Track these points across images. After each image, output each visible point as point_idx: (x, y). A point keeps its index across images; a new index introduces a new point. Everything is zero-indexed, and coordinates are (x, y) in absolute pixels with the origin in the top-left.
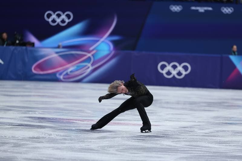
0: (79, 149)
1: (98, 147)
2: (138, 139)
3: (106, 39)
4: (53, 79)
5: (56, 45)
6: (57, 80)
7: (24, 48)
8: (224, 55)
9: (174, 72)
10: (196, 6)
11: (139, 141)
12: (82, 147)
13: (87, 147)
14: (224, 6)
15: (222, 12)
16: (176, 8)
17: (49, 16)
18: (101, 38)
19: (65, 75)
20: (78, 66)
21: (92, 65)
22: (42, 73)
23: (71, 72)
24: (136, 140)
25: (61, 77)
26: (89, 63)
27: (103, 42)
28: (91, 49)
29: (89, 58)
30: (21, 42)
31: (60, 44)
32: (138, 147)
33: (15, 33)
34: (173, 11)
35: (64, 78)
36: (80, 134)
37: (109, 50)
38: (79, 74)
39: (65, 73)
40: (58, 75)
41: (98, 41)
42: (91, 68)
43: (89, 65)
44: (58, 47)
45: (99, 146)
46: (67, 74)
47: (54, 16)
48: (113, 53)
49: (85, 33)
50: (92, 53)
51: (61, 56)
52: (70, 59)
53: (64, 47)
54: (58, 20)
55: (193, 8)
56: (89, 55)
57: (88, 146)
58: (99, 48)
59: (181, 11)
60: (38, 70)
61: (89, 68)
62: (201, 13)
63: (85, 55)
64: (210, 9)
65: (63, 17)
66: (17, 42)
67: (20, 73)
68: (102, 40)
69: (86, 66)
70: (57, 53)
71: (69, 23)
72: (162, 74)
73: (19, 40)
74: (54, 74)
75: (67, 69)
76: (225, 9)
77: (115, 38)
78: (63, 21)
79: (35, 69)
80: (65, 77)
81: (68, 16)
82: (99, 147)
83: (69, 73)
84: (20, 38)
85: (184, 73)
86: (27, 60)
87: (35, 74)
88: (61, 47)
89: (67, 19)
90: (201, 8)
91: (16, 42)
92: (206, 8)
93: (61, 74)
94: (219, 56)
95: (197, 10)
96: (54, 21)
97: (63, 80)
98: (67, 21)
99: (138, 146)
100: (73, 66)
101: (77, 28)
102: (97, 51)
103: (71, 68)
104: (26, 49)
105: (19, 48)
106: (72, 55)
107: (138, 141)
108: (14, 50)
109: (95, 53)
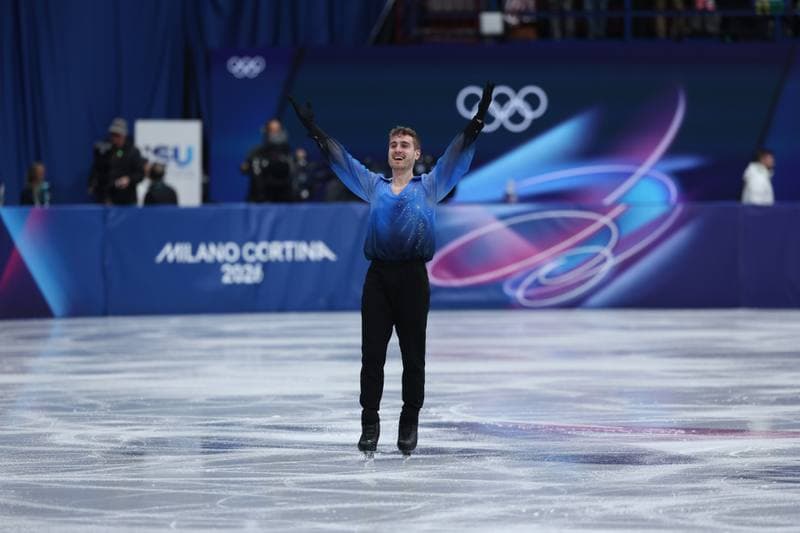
0: (597, 519)
1: (656, 510)
2: (779, 481)
3: (654, 167)
4: (494, 300)
5: (499, 194)
6: (506, 304)
11: (784, 485)
12: (607, 512)
13: (622, 511)
17: (471, 102)
18: (639, 164)
19: (530, 287)
20: (570, 258)
21: (616, 251)
22: (456, 283)
23: (549, 276)
24: (775, 484)
25: (519, 294)
26: (605, 244)
27: (645, 176)
28: (609, 200)
29: (605, 231)
31: (511, 189)
32: (782, 505)
35: (528, 298)
36: (596, 472)
37: (667, 202)
38: (572, 282)
39: (529, 281)
40: (508, 290)
41: (628, 175)
42: (612, 262)
43: (606, 251)
44: (506, 200)
45: (659, 508)
46: (537, 284)
48: (679, 209)
49: (589, 150)
50: (614, 213)
51: (515, 228)
52: (542, 235)
53: (525, 199)
54: (502, 115)
56: (605, 220)
57: (626, 506)
58: (635, 197)
60: (444, 273)
61: (604, 260)
63: (592, 222)
65: (517, 103)
68: (643, 170)
69: (596, 254)
70: (502, 218)
71: (534, 122)
74: (497, 284)
75: (536, 267)
77: (684, 163)
78: (517, 118)
79: (435, 274)
80: (532, 292)
81: (532, 101)
82: (661, 511)
83: (543, 281)
87: (437, 288)
88: (513, 199)
89: (530, 109)
93: (516, 285)
96: (487, 118)
97: (525, 302)
98: (529, 115)
99: (784, 501)
100: (554, 257)
101: (562, 136)
102: (629, 206)
103: (549, 263)
106: (551, 222)
107: (780, 485)
109: (622, 214)
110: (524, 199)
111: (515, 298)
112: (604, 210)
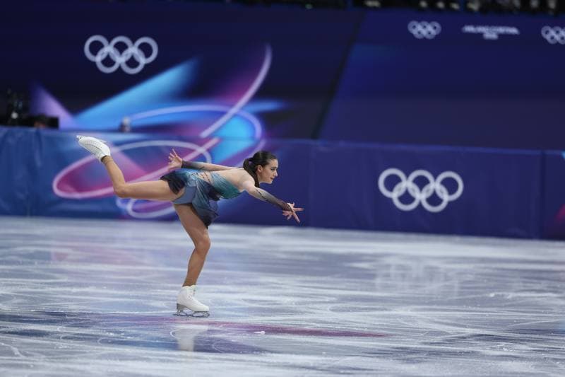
3: (242, 109)
4: (108, 212)
5: (116, 125)
6: (118, 216)
7: (33, 130)
8: (549, 152)
9: (421, 196)
10: (476, 24)
14: (549, 25)
15: (545, 41)
16: (424, 30)
17: (96, 48)
18: (232, 106)
19: (136, 202)
22: (78, 195)
25: (129, 207)
27: (235, 116)
28: (205, 134)
29: (201, 159)
30: (24, 116)
31: (127, 121)
33: (9, 92)
34: (418, 36)
35: (135, 210)
37: (253, 138)
40: (119, 203)
41: (222, 114)
44: (121, 129)
47: (109, 49)
48: (263, 143)
49: (189, 92)
50: (209, 145)
51: (126, 152)
52: (149, 159)
54: (120, 60)
55: (469, 29)
56: (201, 150)
58: (226, 132)
59: (437, 36)
60: (68, 187)
62: (491, 41)
63: (192, 151)
64: (514, 31)
66: (15, 115)
67: (21, 196)
68: (234, 110)
70: (117, 144)
71: (147, 66)
72: (390, 200)
73: (17, 111)
74: (110, 199)
76: (552, 33)
77: (268, 106)
78: (132, 62)
79: (59, 187)
80: (138, 206)
81: (146, 49)
84: (20, 105)
85: (446, 198)
86: (39, 163)
87: (62, 200)
88: (127, 129)
89: (144, 56)
90: (490, 29)
91: (9, 115)
92: (502, 30)
94: (538, 152)
95: (481, 35)
96: (108, 61)
97: (133, 214)
98: (143, 61)
101: (169, 79)
102: (222, 139)
104: (38, 134)
105: (20, 132)
106: (156, 149)
108: (6, 136)
109: (215, 146)
110: (135, 130)
111: (126, 211)
112: (201, 142)
